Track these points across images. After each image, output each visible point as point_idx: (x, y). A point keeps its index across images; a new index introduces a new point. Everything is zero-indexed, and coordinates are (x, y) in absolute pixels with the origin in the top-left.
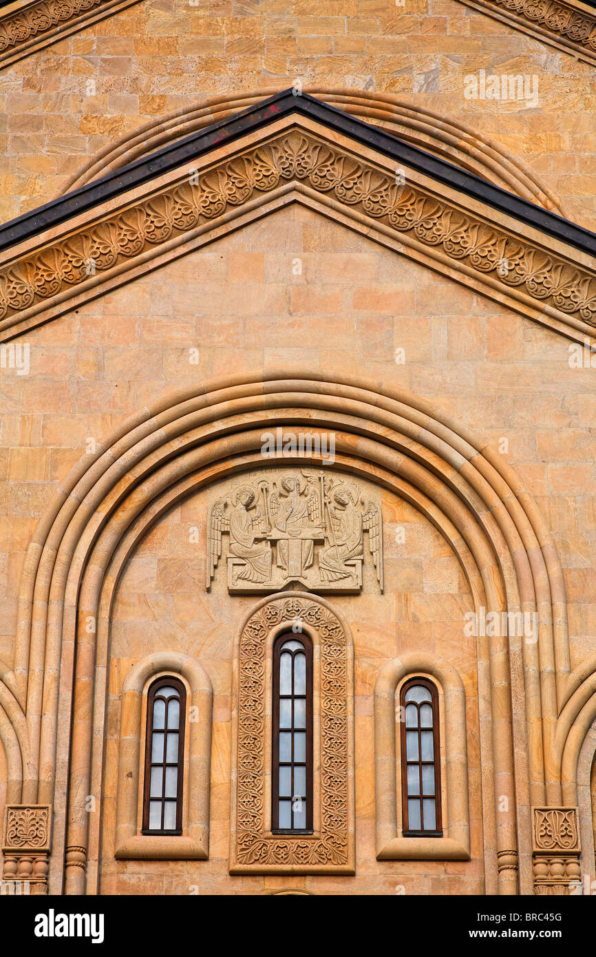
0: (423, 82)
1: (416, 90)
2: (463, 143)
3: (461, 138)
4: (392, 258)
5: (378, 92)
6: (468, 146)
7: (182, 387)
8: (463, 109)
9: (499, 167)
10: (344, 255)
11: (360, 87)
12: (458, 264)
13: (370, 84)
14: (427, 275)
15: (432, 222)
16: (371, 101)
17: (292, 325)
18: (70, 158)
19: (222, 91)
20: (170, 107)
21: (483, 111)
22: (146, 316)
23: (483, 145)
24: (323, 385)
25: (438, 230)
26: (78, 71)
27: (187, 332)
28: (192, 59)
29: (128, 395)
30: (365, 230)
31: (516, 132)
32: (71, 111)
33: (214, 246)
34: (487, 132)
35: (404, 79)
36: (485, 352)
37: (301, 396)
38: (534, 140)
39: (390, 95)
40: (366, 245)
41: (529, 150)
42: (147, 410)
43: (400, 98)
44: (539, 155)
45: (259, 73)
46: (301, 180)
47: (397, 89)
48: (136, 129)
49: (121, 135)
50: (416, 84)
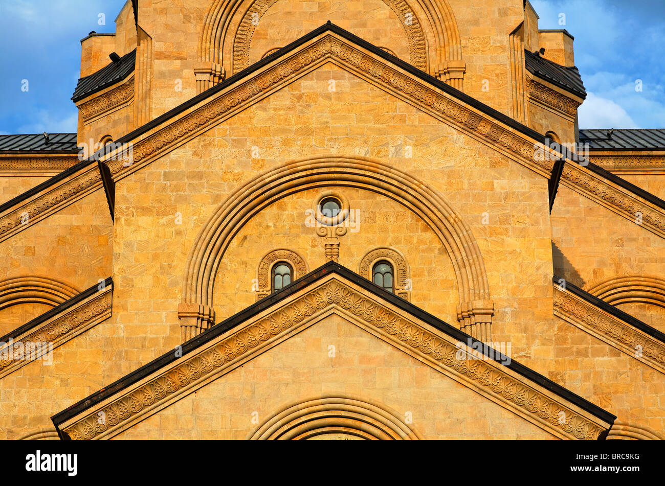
0: (394, 151)
1: (390, 156)
2: (414, 186)
3: (413, 183)
4: (375, 340)
5: (372, 157)
6: (416, 188)
7: (288, 402)
8: (414, 167)
9: (432, 199)
10: (355, 338)
11: (362, 155)
12: (403, 343)
13: (367, 152)
14: (390, 348)
15: (392, 324)
16: (368, 163)
17: (333, 372)
18: (218, 195)
19: (294, 157)
20: (267, 166)
21: (424, 168)
22: (272, 368)
23: (424, 187)
24: (347, 401)
25: (394, 328)
26: (220, 146)
27: (289, 376)
28: (277, 139)
29: (265, 405)
30: (363, 327)
31: (441, 179)
32: (218, 169)
33: (299, 334)
34: (426, 180)
35: (384, 150)
36: (415, 384)
37: (337, 406)
38: (450, 184)
39: (377, 159)
40: (364, 333)
41: (447, 189)
42: (273, 413)
43: (383, 161)
44: (452, 192)
45: (311, 147)
46: (337, 303)
47: (381, 156)
48: (250, 179)
49: (243, 182)
50: (390, 153)
